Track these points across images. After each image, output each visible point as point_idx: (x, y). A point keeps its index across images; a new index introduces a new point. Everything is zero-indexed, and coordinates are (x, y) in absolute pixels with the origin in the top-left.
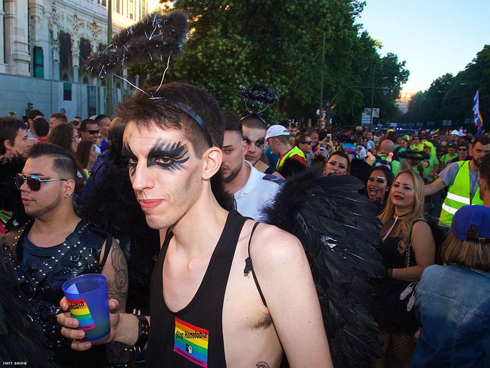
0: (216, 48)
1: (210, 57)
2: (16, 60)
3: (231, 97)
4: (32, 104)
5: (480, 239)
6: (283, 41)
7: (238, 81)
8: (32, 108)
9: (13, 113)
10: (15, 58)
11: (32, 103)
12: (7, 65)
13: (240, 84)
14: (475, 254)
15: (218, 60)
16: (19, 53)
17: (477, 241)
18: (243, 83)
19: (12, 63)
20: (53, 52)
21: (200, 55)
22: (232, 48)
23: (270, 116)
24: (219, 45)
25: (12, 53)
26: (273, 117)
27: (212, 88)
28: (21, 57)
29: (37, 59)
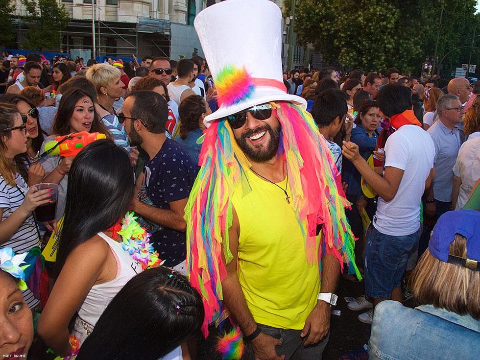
0: (374, 14)
1: (368, 20)
2: (177, 11)
3: (380, 54)
4: (197, 50)
5: (468, 260)
6: (421, 9)
7: (386, 41)
8: (197, 52)
9: (182, 57)
10: (176, 9)
11: (197, 48)
12: (160, 12)
13: (388, 43)
14: (457, 285)
15: (374, 23)
16: (179, 4)
17: (463, 263)
18: (389, 43)
19: (174, 13)
20: (202, 4)
21: (361, 19)
22: (386, 14)
23: (403, 69)
24: (377, 11)
25: (174, 4)
26: (406, 71)
27: (366, 46)
28: (181, 9)
29: (191, 10)
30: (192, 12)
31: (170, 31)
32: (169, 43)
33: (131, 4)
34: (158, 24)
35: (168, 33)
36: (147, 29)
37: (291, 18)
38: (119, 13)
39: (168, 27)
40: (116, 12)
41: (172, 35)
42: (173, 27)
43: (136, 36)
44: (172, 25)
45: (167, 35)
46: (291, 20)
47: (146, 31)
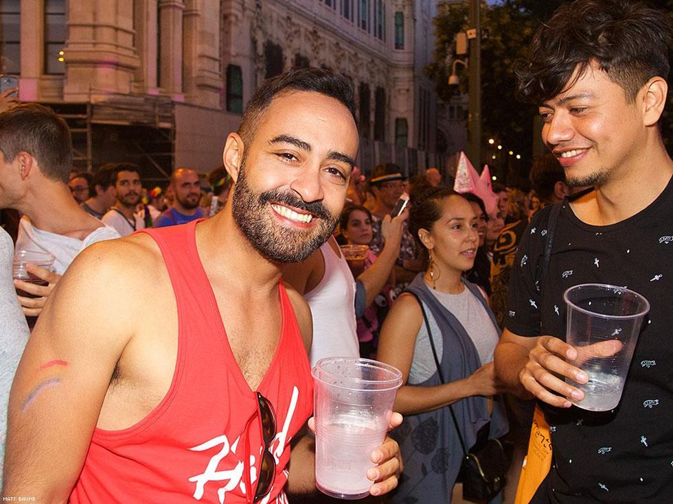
2: (202, 86)
10: (199, 83)
16: (206, 74)
20: (256, 76)
25: (194, 74)
28: (209, 82)
29: (232, 86)
30: (235, 90)
31: (172, 119)
32: (170, 147)
33: (91, 69)
34: (142, 105)
35: (167, 125)
36: (117, 117)
37: (472, 33)
38: (66, 90)
39: (166, 112)
40: (62, 88)
41: (178, 129)
42: (178, 111)
43: (86, 133)
44: (177, 107)
45: (167, 130)
46: (469, 41)
47: (115, 120)
